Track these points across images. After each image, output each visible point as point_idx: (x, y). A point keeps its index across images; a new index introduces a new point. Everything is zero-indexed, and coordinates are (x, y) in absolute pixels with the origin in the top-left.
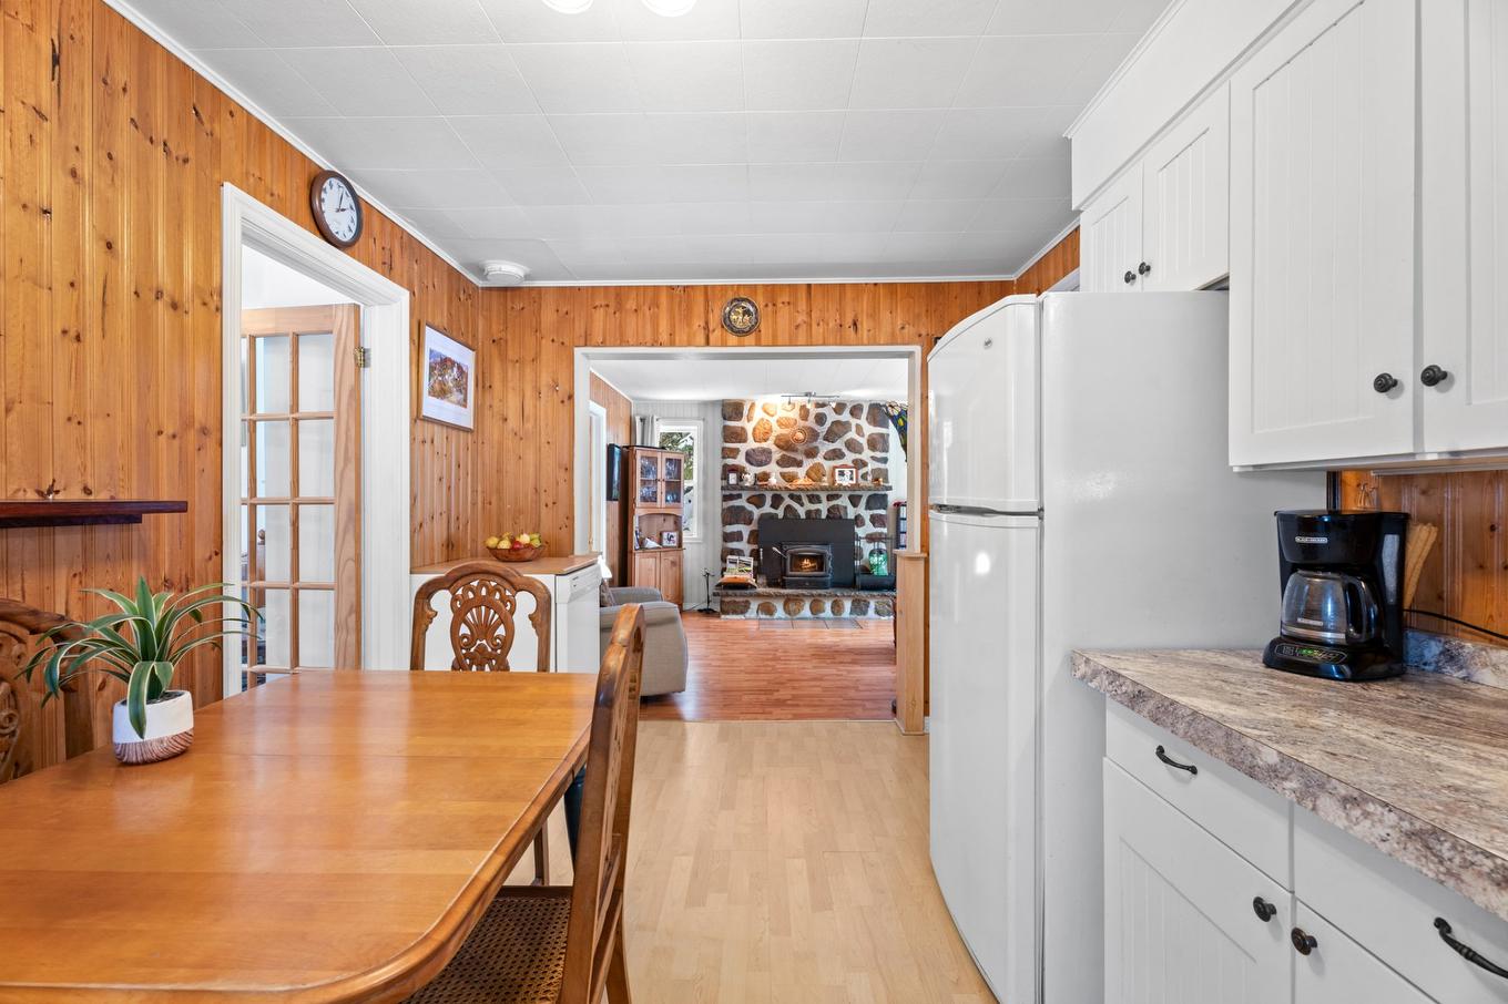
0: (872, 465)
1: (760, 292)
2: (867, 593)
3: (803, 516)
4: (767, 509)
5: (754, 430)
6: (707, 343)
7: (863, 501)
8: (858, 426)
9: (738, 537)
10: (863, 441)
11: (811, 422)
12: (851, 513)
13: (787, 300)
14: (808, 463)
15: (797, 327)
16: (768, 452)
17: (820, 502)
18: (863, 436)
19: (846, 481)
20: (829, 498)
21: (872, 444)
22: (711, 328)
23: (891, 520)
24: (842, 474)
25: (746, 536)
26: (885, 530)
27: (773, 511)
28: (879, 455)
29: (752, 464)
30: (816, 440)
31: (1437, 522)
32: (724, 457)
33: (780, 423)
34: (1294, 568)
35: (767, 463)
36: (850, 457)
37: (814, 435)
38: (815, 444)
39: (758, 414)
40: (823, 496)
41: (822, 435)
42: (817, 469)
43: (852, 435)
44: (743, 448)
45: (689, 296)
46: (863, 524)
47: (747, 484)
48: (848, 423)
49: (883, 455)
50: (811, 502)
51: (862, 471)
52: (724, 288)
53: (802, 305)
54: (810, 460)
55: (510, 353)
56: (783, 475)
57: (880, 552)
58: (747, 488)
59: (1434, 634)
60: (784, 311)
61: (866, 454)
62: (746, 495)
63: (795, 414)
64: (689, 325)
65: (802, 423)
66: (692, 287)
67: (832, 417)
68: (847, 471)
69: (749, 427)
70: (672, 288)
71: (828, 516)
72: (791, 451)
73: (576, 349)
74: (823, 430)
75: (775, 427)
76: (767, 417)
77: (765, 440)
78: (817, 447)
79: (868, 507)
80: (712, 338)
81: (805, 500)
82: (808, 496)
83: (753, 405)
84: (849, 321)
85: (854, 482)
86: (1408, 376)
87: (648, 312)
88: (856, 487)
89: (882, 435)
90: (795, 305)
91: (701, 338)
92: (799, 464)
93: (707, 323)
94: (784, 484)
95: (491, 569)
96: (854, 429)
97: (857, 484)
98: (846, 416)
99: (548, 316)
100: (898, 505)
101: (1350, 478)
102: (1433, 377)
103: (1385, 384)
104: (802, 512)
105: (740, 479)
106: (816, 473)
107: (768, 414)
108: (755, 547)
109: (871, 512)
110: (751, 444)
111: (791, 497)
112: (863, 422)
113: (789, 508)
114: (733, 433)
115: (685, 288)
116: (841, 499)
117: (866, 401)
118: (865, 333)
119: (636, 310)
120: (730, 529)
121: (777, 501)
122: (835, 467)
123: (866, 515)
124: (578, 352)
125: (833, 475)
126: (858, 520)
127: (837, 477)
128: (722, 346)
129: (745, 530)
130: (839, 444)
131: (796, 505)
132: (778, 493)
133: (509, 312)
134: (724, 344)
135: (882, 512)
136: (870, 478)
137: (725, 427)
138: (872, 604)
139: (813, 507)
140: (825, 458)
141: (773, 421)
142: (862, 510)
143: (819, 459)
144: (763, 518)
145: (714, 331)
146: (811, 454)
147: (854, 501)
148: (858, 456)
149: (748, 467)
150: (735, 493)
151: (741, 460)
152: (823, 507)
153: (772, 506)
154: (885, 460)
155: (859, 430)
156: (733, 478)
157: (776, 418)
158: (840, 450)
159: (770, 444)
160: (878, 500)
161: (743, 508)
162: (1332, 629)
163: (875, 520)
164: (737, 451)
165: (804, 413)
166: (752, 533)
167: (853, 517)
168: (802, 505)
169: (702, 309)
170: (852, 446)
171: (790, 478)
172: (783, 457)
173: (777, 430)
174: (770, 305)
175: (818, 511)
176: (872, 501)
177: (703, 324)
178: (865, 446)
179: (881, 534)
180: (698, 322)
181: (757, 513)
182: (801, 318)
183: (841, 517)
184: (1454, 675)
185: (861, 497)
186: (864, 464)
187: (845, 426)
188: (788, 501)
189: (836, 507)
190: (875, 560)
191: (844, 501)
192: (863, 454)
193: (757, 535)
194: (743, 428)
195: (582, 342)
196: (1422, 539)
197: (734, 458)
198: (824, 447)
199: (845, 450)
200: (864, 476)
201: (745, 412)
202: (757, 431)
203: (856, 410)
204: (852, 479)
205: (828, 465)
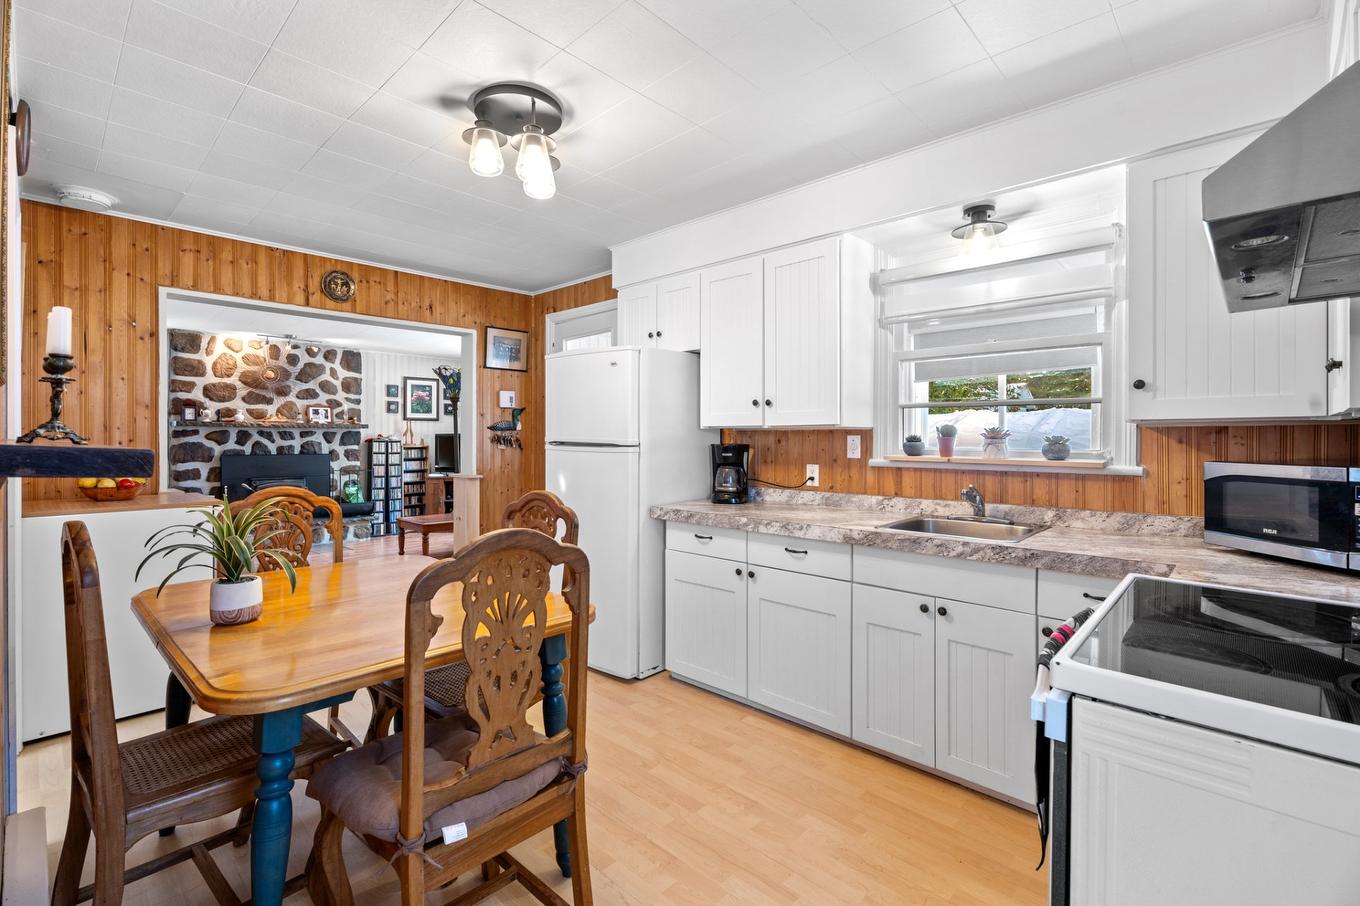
0: (346, 406)
1: (356, 269)
2: (347, 519)
3: (274, 451)
4: (231, 445)
5: (215, 364)
6: (307, 304)
7: (338, 438)
8: (332, 369)
9: (196, 474)
10: (338, 384)
11: (283, 362)
12: (325, 448)
13: (378, 280)
14: (279, 402)
15: (387, 303)
16: (232, 389)
17: (292, 438)
18: (337, 379)
19: (322, 420)
20: (302, 435)
21: (347, 386)
22: (311, 291)
23: (363, 455)
24: (316, 412)
25: (204, 473)
26: (358, 463)
27: (238, 447)
28: (352, 396)
29: (211, 399)
30: (287, 379)
31: (754, 448)
32: (173, 391)
33: (246, 359)
34: (719, 465)
35: (230, 399)
36: (323, 397)
37: (286, 375)
38: (288, 383)
39: (219, 349)
40: (296, 433)
41: (293, 376)
42: (289, 406)
43: (326, 377)
44: (200, 382)
45: (288, 259)
46: (337, 458)
47: (207, 420)
48: (321, 366)
49: (357, 397)
50: (283, 438)
51: (337, 410)
52: (323, 260)
53: (391, 287)
54: (282, 398)
55: (66, 277)
56: (250, 412)
57: (354, 483)
58: (205, 424)
59: (754, 487)
60: (376, 290)
61: (340, 396)
62: (203, 431)
63: (264, 353)
64: (290, 284)
65: (273, 362)
66: (292, 252)
67: (304, 359)
68: (322, 410)
69: (209, 362)
70: (271, 249)
71: (301, 452)
72: (257, 388)
73: (160, 288)
74: (295, 370)
75: (240, 362)
76: (231, 353)
77: (228, 376)
78: (288, 386)
79: (343, 442)
80: (312, 299)
81: (276, 436)
82: (279, 432)
83: (212, 339)
84: (427, 303)
85: (329, 420)
86: (761, 401)
87: (245, 266)
88: (331, 425)
89: (356, 379)
90: (385, 285)
91: (300, 297)
92: (269, 401)
93: (307, 286)
94: (252, 421)
95: (294, 492)
96: (328, 371)
97: (332, 422)
98: (319, 360)
99: (121, 249)
100: (370, 442)
101: (727, 433)
102: (768, 403)
103: (755, 403)
104: (272, 448)
105: (198, 414)
106: (287, 410)
107: (233, 350)
108: (217, 484)
109: (346, 448)
110: (210, 378)
111: (261, 433)
112: (337, 365)
113: (257, 444)
114: (186, 365)
115: (285, 252)
116: (315, 436)
117: (340, 348)
118: (438, 315)
119: (232, 262)
120: (181, 467)
121: (243, 437)
122: (308, 407)
123: (341, 450)
124: (163, 291)
125: (307, 413)
126: (333, 455)
127: (311, 415)
128: (321, 308)
129: (204, 468)
130: (312, 385)
131: (265, 442)
132: (246, 429)
133: (65, 234)
134: (323, 307)
135: (356, 447)
136: (346, 417)
137: (175, 359)
138: (352, 529)
139: (286, 443)
140: (298, 397)
141: (238, 357)
142: (336, 445)
143: (291, 398)
144: (225, 455)
145: (313, 294)
146: (282, 392)
147: (328, 437)
148: (332, 397)
149: (207, 402)
150: (190, 428)
151: (197, 395)
152: (297, 444)
153: (237, 442)
154: (358, 402)
155: (333, 373)
156: (189, 414)
157: (242, 354)
158: (314, 390)
159: (234, 380)
160: (350, 437)
161: (200, 445)
162: (730, 487)
163: (348, 454)
164: (192, 385)
165: (275, 351)
166: (212, 470)
167: (327, 452)
168: (273, 442)
169: (302, 272)
170: (326, 387)
171: (260, 415)
172: (250, 394)
173: (242, 367)
174: (364, 281)
175: (291, 447)
176: (346, 437)
177: (302, 286)
178: (340, 388)
179: (355, 466)
180: (298, 284)
181: (218, 450)
182: (390, 296)
183: (315, 453)
184: (759, 499)
185: (335, 433)
186: (339, 404)
187: (320, 369)
188: (256, 437)
189: (311, 444)
190: (352, 490)
191: (318, 438)
192: (338, 395)
193: (220, 472)
194: (200, 362)
195: (168, 282)
196: (751, 451)
197: (189, 392)
198: (298, 387)
199: (318, 391)
200: (340, 415)
201: (204, 344)
202: (218, 366)
203: (329, 355)
204: (327, 417)
205: (300, 404)
